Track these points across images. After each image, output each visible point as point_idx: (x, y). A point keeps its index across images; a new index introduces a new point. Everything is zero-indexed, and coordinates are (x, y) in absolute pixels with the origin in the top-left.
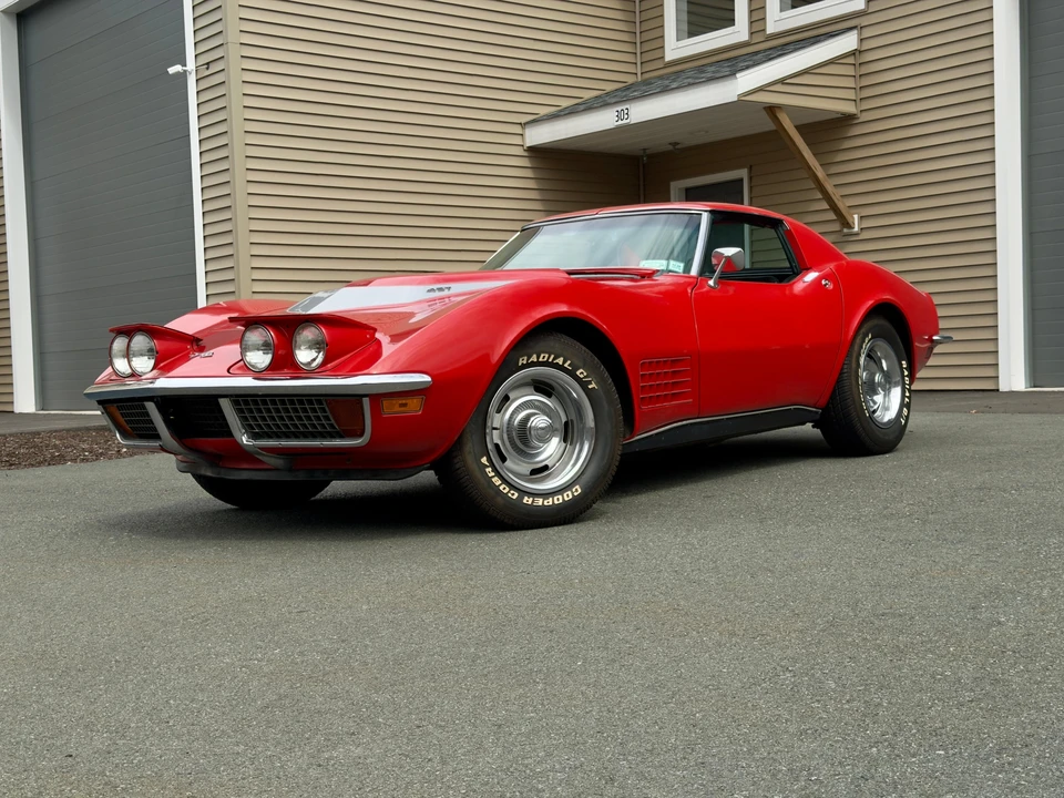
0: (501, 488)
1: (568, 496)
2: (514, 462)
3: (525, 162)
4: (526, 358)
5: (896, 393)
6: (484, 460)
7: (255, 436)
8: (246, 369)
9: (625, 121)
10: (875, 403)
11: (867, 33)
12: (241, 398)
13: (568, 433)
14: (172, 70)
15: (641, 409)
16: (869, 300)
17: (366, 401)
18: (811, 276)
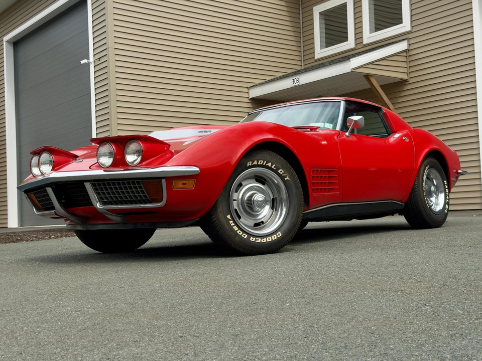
0: (238, 232)
1: (274, 237)
2: (245, 219)
3: (250, 105)
4: (251, 162)
5: (442, 197)
6: (229, 217)
7: (104, 203)
8: (100, 166)
9: (297, 84)
10: (431, 202)
11: (412, 41)
12: (96, 182)
13: (274, 204)
14: (82, 62)
15: (313, 195)
16: (427, 148)
17: (164, 181)
18: (397, 136)
